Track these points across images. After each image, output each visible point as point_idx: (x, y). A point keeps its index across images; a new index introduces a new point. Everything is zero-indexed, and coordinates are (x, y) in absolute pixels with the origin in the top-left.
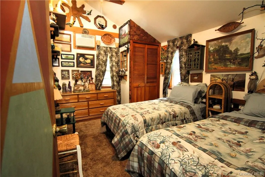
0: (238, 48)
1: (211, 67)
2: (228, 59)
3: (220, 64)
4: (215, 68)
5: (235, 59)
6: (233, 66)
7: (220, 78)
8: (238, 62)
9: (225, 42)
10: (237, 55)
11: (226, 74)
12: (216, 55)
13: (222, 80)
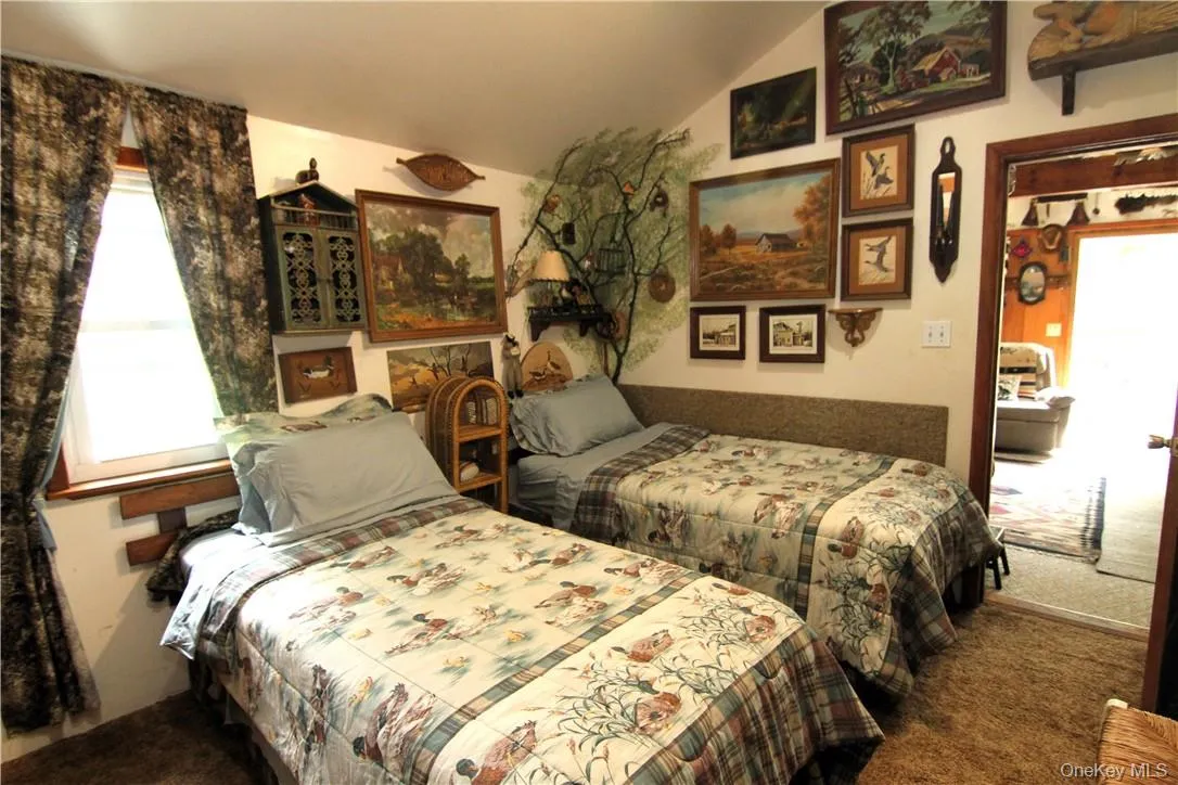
0: (467, 254)
1: (389, 318)
2: (443, 291)
3: (420, 307)
4: (405, 322)
5: (463, 292)
6: (461, 318)
7: (427, 362)
8: (473, 304)
9: (427, 224)
10: (465, 280)
11: (441, 347)
12: (400, 268)
13: (435, 370)
